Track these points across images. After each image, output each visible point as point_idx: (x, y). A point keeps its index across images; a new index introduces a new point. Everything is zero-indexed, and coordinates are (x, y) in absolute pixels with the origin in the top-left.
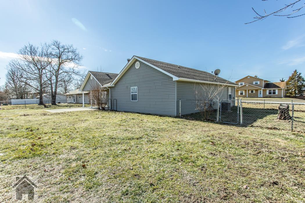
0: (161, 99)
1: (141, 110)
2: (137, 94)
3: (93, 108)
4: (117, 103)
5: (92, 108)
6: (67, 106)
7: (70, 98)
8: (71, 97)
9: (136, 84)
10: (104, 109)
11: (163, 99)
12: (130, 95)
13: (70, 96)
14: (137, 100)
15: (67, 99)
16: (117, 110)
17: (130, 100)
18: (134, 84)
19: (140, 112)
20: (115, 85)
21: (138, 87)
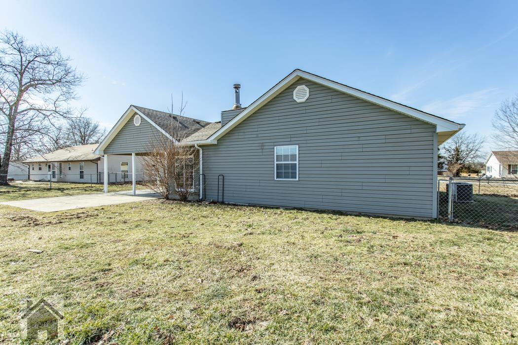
0: (383, 177)
1: (307, 203)
2: (297, 162)
3: (139, 195)
4: (225, 183)
5: (135, 195)
6: (50, 189)
7: (40, 169)
8: (43, 166)
9: (292, 139)
10: (184, 199)
11: (387, 177)
12: (272, 166)
13: (40, 165)
14: (296, 178)
15: (32, 172)
16: (225, 200)
17: (272, 179)
18: (289, 140)
19: (307, 206)
20: (218, 140)
21: (300, 145)
